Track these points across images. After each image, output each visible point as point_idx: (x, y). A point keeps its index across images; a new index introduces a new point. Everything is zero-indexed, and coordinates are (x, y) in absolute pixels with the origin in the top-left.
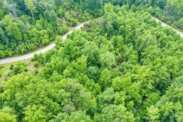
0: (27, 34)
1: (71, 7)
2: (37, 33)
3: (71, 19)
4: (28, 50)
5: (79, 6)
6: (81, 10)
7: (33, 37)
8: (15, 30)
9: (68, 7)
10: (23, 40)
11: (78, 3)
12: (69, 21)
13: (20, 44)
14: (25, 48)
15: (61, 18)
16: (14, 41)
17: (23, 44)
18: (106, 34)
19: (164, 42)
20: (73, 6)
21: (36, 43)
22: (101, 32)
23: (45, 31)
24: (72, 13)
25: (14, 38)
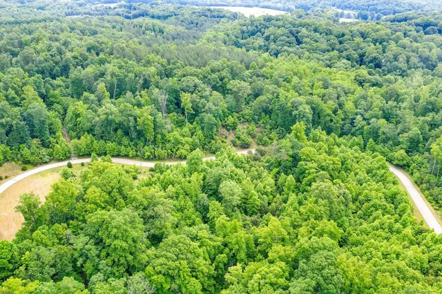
0: (163, 136)
1: (254, 119)
2: (176, 139)
3: (242, 137)
4: (155, 156)
5: (268, 120)
6: (268, 126)
7: (169, 141)
8: (148, 125)
9: (248, 117)
10: (154, 142)
11: (268, 116)
12: (239, 138)
13: (148, 146)
14: (151, 152)
15: (228, 130)
16: (143, 139)
17: (151, 146)
18: (275, 170)
19: (372, 212)
20: (256, 117)
21: (169, 151)
22: (271, 165)
23: (190, 140)
24: (250, 128)
25: (143, 136)
